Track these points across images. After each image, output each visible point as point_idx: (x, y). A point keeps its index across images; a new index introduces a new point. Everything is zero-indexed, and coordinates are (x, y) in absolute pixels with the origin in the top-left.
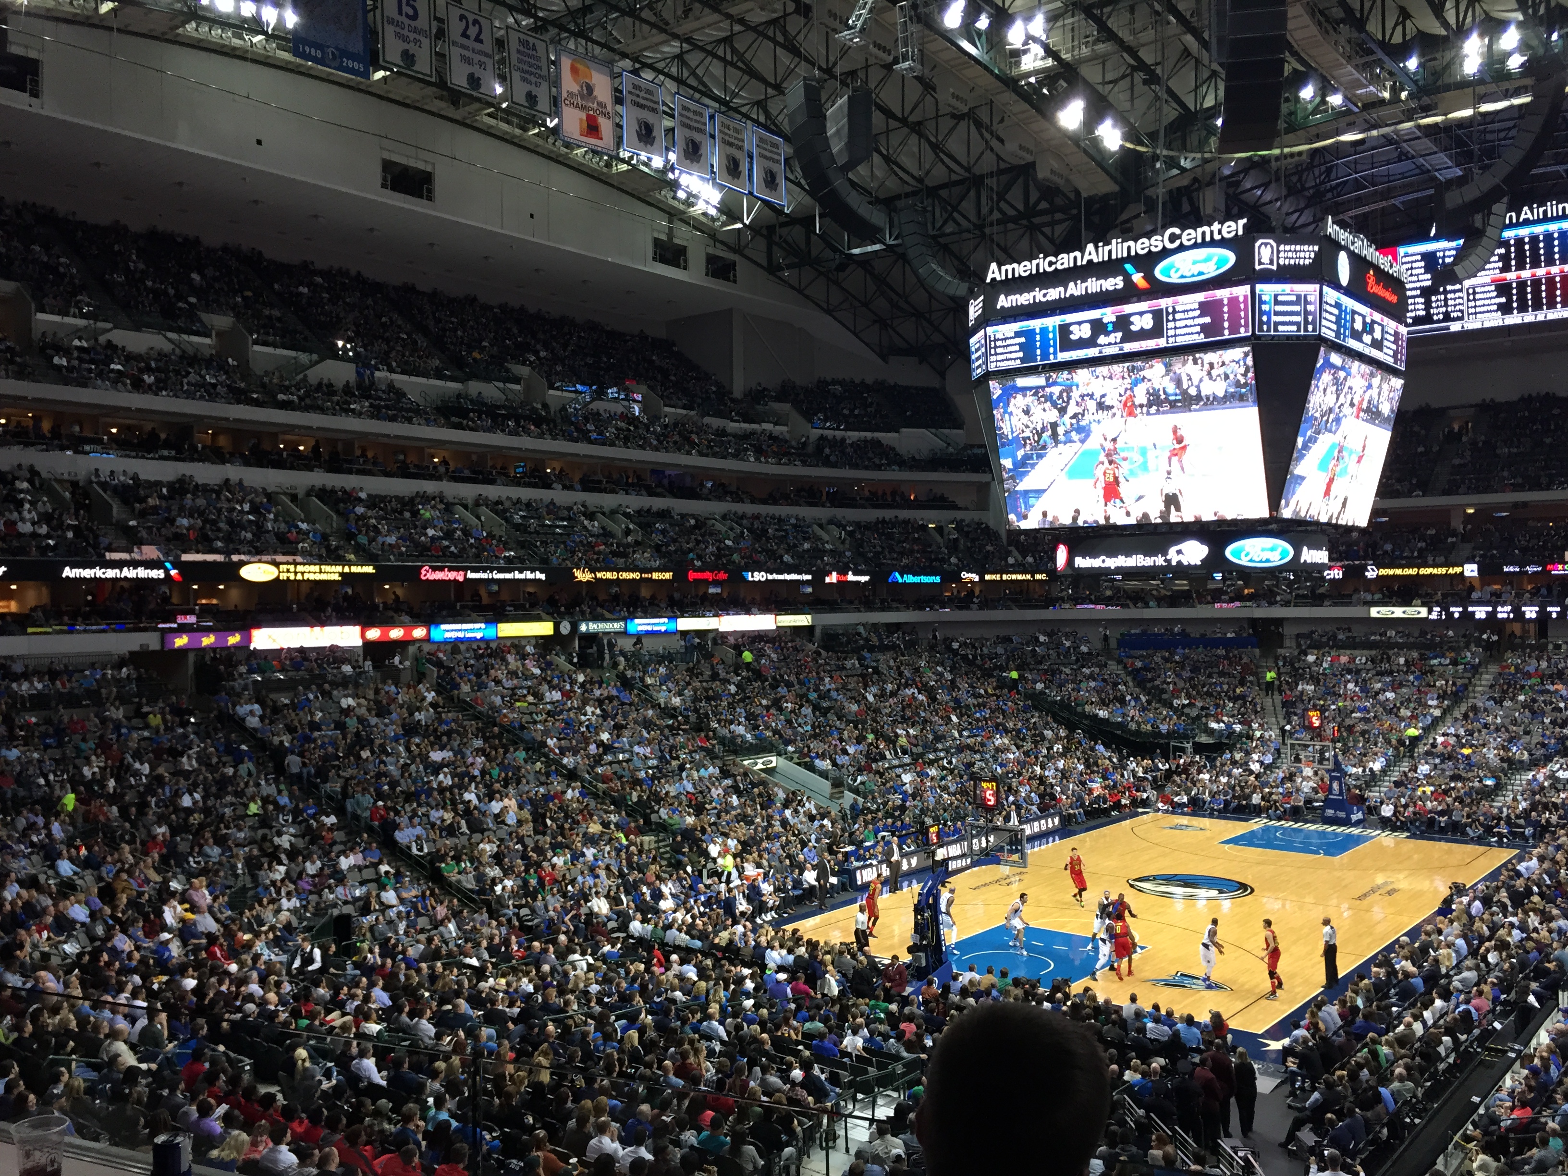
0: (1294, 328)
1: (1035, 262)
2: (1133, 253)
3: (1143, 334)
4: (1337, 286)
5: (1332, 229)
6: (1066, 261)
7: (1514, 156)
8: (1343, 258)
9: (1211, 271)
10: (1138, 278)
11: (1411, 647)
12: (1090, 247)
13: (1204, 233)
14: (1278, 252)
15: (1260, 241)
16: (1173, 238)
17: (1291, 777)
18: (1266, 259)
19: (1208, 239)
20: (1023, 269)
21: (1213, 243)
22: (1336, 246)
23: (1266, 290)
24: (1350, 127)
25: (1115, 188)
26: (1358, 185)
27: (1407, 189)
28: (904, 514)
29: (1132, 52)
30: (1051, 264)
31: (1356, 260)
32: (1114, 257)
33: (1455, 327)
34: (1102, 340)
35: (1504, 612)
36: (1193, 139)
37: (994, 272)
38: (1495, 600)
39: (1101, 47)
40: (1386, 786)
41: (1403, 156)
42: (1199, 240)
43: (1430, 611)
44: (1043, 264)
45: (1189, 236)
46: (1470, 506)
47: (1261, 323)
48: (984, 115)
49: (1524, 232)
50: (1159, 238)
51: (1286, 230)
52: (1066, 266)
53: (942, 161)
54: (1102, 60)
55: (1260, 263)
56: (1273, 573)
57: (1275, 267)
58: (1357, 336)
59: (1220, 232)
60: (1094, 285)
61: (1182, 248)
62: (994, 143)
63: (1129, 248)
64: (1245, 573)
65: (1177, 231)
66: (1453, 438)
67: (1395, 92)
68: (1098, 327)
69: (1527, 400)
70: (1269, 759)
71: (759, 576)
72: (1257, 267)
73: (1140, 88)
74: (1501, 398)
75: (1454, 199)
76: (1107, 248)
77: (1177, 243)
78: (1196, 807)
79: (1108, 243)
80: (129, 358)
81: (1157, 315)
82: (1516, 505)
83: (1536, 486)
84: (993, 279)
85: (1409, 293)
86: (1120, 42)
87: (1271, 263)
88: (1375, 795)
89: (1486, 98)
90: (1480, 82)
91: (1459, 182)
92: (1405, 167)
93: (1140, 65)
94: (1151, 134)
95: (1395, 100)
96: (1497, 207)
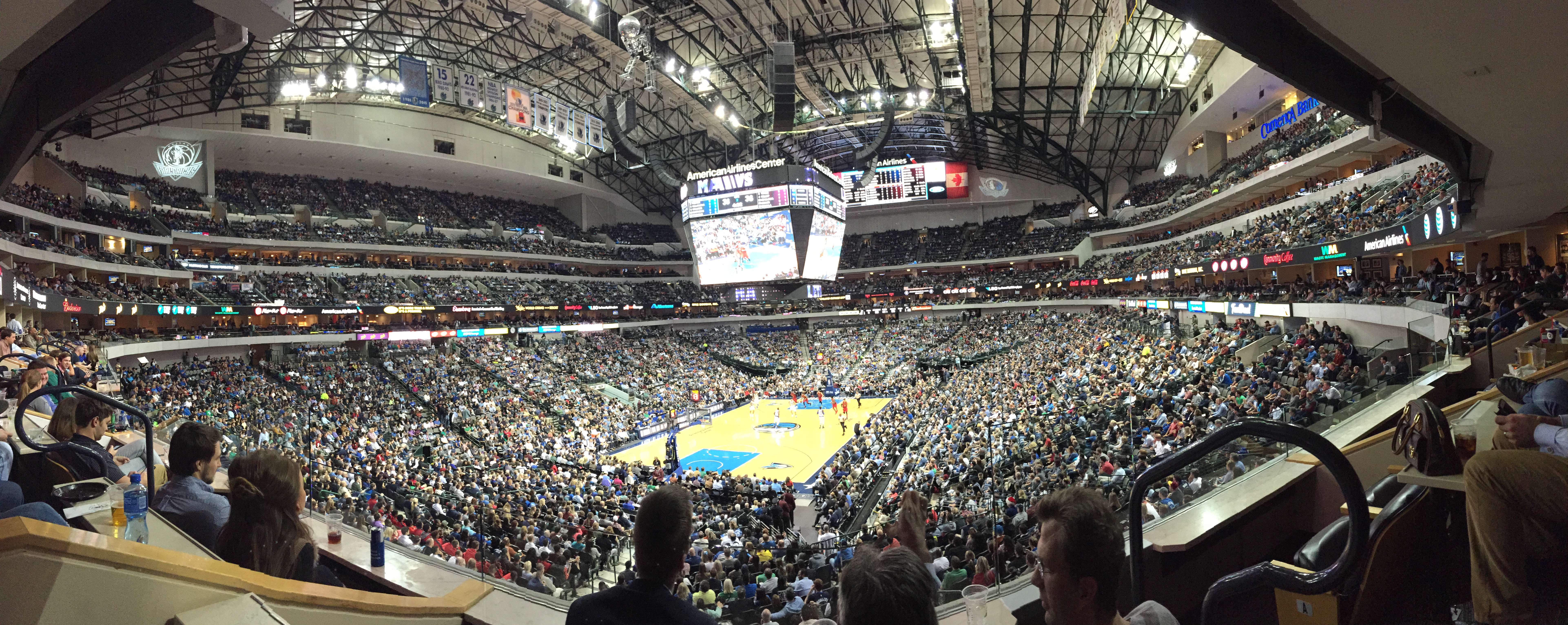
0: (804, 203)
1: (707, 172)
2: (745, 170)
3: (750, 204)
4: (819, 186)
5: (816, 165)
6: (719, 172)
7: (878, 141)
11: (853, 326)
12: (729, 167)
13: (770, 163)
16: (759, 165)
17: (813, 381)
19: (772, 166)
20: (701, 175)
22: (818, 171)
24: (822, 124)
25: (737, 142)
26: (826, 148)
27: (844, 150)
28: (657, 279)
29: (741, 87)
30: (714, 173)
31: (826, 177)
32: (738, 171)
33: (863, 204)
34: (734, 205)
35: (885, 311)
36: (765, 125)
37: (691, 176)
38: (882, 306)
39: (730, 84)
40: (847, 379)
41: (841, 137)
42: (768, 166)
44: (711, 173)
45: (765, 164)
46: (871, 271)
47: (792, 201)
48: (684, 109)
50: (754, 164)
54: (731, 89)
58: (827, 206)
59: (775, 163)
61: (762, 169)
63: (743, 168)
65: (760, 162)
66: (864, 246)
67: (837, 112)
68: (733, 200)
69: (888, 232)
70: (805, 374)
71: (595, 308)
73: (744, 102)
74: (880, 231)
75: (859, 156)
76: (735, 168)
77: (760, 167)
78: (778, 395)
79: (736, 165)
80: (343, 230)
81: (755, 195)
82: (887, 271)
83: (893, 264)
84: (691, 179)
85: (845, 191)
86: (737, 82)
88: (843, 383)
89: (869, 117)
90: (867, 111)
91: (861, 149)
92: (842, 141)
93: (744, 93)
94: (750, 122)
95: (837, 115)
96: (875, 160)
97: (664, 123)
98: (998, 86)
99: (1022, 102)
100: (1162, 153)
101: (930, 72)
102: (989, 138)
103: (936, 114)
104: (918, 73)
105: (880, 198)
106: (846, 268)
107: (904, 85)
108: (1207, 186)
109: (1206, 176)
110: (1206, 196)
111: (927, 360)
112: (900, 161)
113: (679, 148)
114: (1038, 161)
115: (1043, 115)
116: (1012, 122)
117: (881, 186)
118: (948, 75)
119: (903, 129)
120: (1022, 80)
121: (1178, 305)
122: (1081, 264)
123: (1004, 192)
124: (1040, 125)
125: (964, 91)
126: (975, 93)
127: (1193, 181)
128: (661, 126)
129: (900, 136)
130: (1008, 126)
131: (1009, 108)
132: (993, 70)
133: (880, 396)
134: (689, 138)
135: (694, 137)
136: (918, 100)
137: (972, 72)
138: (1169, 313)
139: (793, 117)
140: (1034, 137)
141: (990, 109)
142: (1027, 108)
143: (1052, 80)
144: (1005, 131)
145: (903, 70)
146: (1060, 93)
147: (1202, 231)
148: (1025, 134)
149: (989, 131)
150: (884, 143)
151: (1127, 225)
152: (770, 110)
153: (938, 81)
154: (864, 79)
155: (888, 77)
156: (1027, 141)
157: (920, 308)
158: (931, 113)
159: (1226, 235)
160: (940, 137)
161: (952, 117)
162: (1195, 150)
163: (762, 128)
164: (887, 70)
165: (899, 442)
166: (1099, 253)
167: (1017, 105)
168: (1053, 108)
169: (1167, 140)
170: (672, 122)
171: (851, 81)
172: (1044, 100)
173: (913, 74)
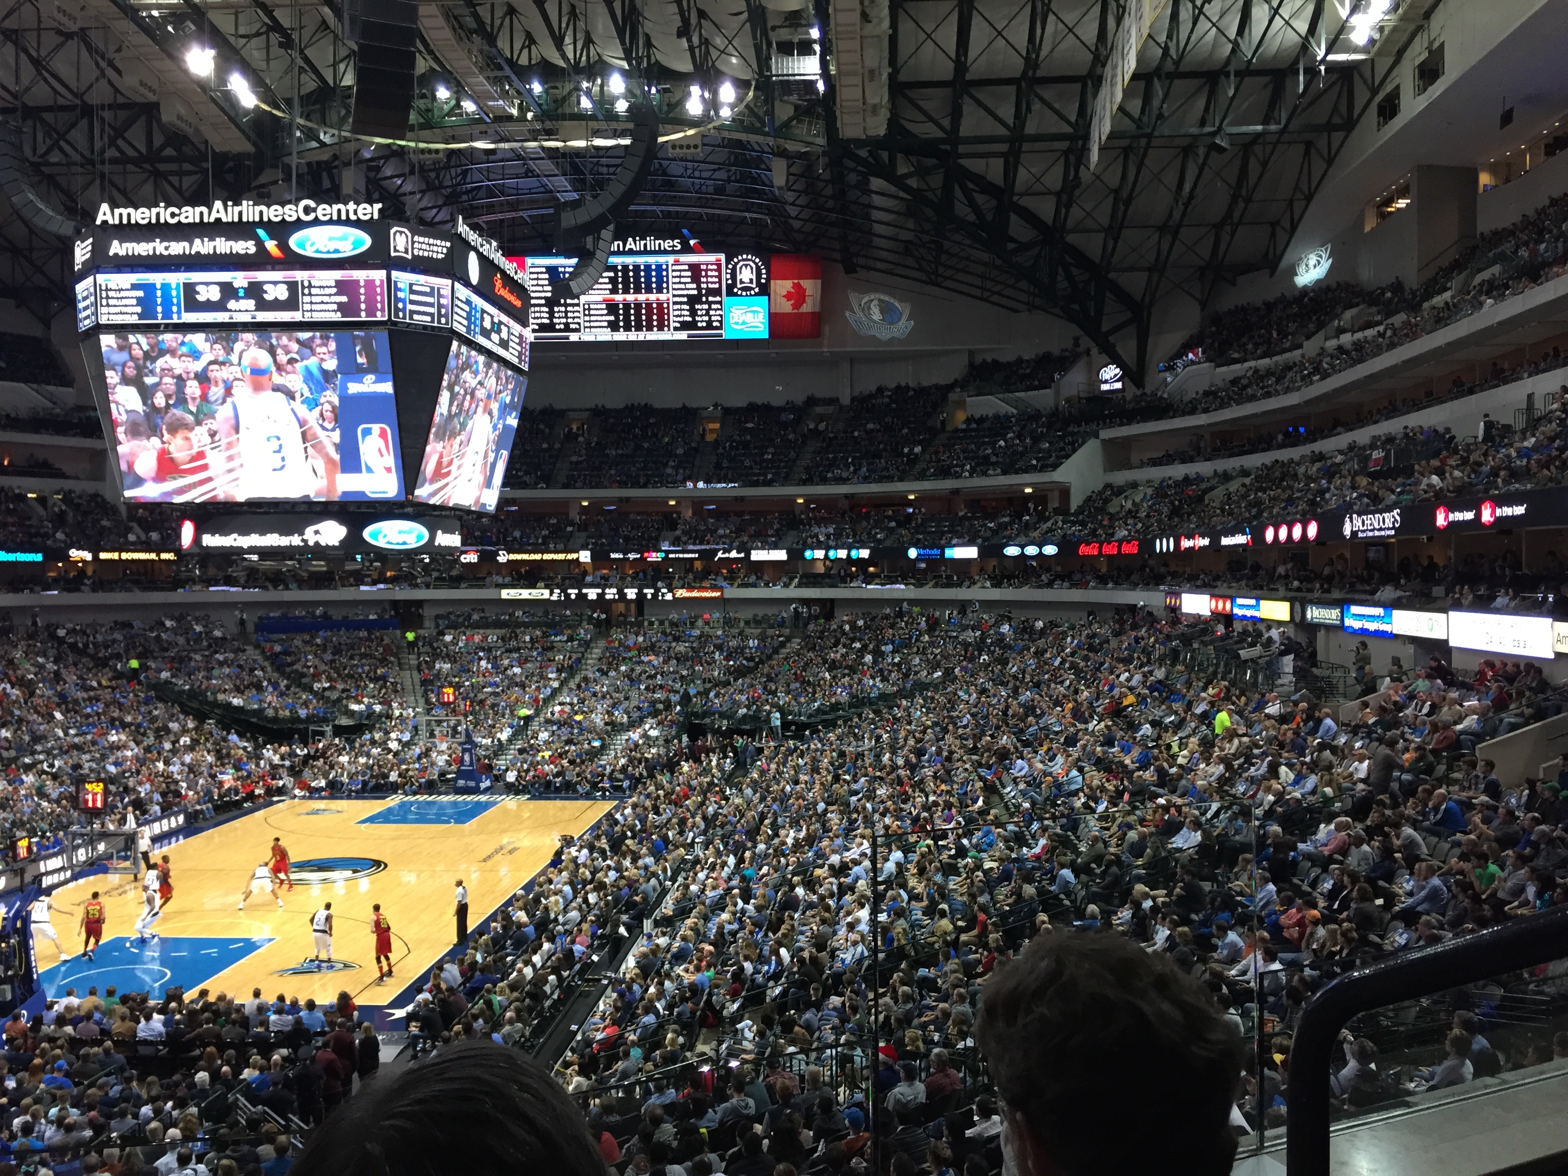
0: (428, 319)
1: (154, 211)
2: (265, 219)
3: (276, 305)
4: (467, 284)
5: (463, 228)
6: (190, 214)
7: (616, 189)
8: (473, 258)
9: (347, 250)
10: (271, 245)
11: (535, 625)
12: (218, 204)
13: (339, 211)
14: (413, 242)
15: (395, 229)
16: (307, 210)
17: (426, 753)
18: (401, 248)
19: (344, 217)
20: (141, 216)
21: (348, 222)
22: (468, 246)
23: (402, 278)
24: (483, 135)
25: (249, 148)
26: (490, 193)
27: (533, 204)
29: (269, 13)
30: (173, 215)
31: (485, 262)
32: (245, 219)
33: (574, 337)
34: (232, 304)
35: (611, 593)
36: (333, 116)
37: (105, 214)
38: (604, 583)
40: (512, 754)
41: (529, 173)
42: (335, 217)
43: (551, 593)
44: (165, 214)
45: (324, 211)
46: (585, 499)
47: (397, 310)
48: (96, 38)
49: (629, 260)
50: (293, 207)
51: (422, 222)
52: (190, 220)
53: (45, 80)
54: (235, 10)
55: (396, 251)
56: (410, 555)
57: (409, 257)
58: (486, 334)
59: (355, 212)
60: (223, 246)
61: (316, 222)
62: (110, 72)
63: (261, 213)
64: (382, 555)
65: (312, 204)
66: (571, 437)
67: (522, 110)
68: (228, 291)
69: (630, 409)
70: (406, 737)
72: (393, 254)
73: (276, 51)
74: (609, 406)
75: (568, 220)
76: (237, 209)
77: (312, 216)
78: (335, 790)
79: (237, 203)
81: (292, 286)
82: (621, 500)
83: (636, 485)
84: (105, 222)
85: (533, 302)
87: (406, 252)
88: (501, 763)
89: (597, 133)
90: (593, 117)
91: (575, 205)
92: (531, 182)
93: (276, 27)
94: (289, 102)
95: (522, 118)
96: (607, 234)
97: (36, 62)
98: (903, 77)
99: (956, 114)
100: (1293, 229)
101: (745, 41)
102: (877, 200)
103: (753, 138)
104: (719, 41)
105: (613, 326)
106: (524, 486)
107: (684, 65)
108: (1414, 307)
109: (1412, 281)
110: (1411, 333)
111: (705, 714)
112: (667, 244)
113: (78, 135)
114: (985, 257)
115: (1004, 147)
116: (931, 162)
117: (619, 298)
118: (787, 49)
119: (675, 169)
120: (960, 66)
121: (1314, 614)
122: (1075, 503)
123: (903, 326)
124: (994, 170)
125: (821, 86)
126: (848, 94)
127: (1372, 298)
128: (28, 71)
129: (670, 185)
130: (922, 172)
131: (927, 130)
132: (893, 41)
133: (588, 796)
134: (107, 115)
135: (123, 114)
136: (713, 104)
137: (843, 45)
138: (1291, 631)
139: (407, 107)
140: (980, 198)
141: (882, 131)
142: (966, 129)
143: (1031, 61)
144: (913, 183)
145: (684, 32)
146: (1047, 93)
147: (1393, 426)
148: (958, 192)
149: (876, 183)
150: (629, 196)
151: (1192, 409)
152: (348, 80)
153: (763, 63)
154: (589, 41)
155: (649, 44)
156: (962, 210)
157: (695, 594)
158: (743, 137)
159: (1461, 435)
160: (760, 194)
161: (792, 147)
162: (1383, 216)
163: (324, 122)
164: (648, 27)
165: (630, 906)
166: (1121, 477)
167: (946, 123)
168: (1031, 128)
169: (1309, 198)
170: (62, 65)
171: (559, 42)
172: (1007, 112)
173: (706, 42)
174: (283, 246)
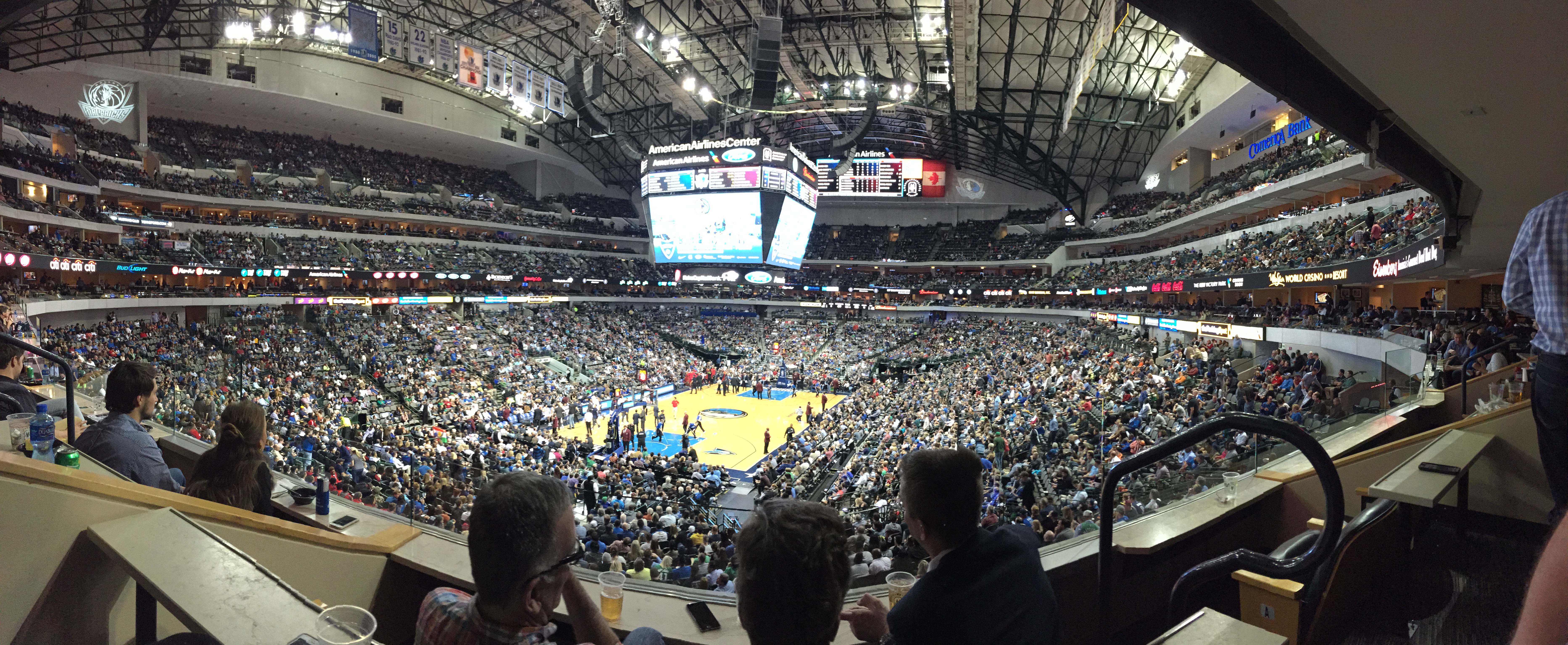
0: (776, 187)
1: (670, 147)
2: (713, 147)
4: (792, 172)
5: (792, 148)
6: (684, 147)
7: (858, 130)
8: (795, 161)
9: (745, 159)
10: (715, 158)
11: (815, 319)
12: (695, 143)
13: (743, 142)
14: (772, 154)
15: (765, 149)
16: (730, 143)
18: (767, 157)
19: (745, 145)
20: (665, 149)
21: (746, 147)
22: (793, 155)
23: (767, 170)
24: (802, 107)
25: (707, 118)
26: (803, 132)
27: (822, 136)
28: (612, 254)
29: (718, 59)
30: (677, 148)
32: (705, 148)
33: (838, 195)
35: (848, 306)
36: (742, 102)
37: (653, 150)
38: (845, 301)
39: (703, 55)
41: (820, 123)
42: (741, 145)
43: (822, 305)
44: (674, 148)
45: (737, 143)
48: (650, 80)
49: (862, 161)
50: (724, 142)
51: (776, 145)
52: (684, 149)
54: (705, 61)
55: (765, 158)
56: (764, 286)
57: (770, 161)
59: (749, 143)
60: (696, 159)
61: (733, 147)
63: (712, 145)
64: (752, 286)
65: (732, 140)
66: (833, 237)
67: (818, 95)
69: (859, 226)
72: (764, 160)
73: (720, 76)
75: (837, 144)
76: (702, 144)
77: (732, 145)
79: (703, 142)
81: (725, 175)
83: (861, 259)
84: (652, 153)
86: (713, 54)
87: (769, 159)
89: (851, 105)
90: (850, 98)
91: (840, 137)
92: (821, 127)
93: (721, 66)
94: (725, 97)
95: (819, 100)
96: (853, 150)
97: (631, 93)
98: (982, 86)
99: (1004, 103)
100: (1145, 166)
101: (916, 66)
102: (970, 138)
103: (918, 109)
104: (905, 65)
105: (854, 190)
106: (812, 258)
107: (889, 75)
108: (1188, 202)
109: (1187, 192)
110: (1186, 213)
111: (886, 361)
112: (879, 154)
113: (643, 120)
114: (1016, 166)
115: (1025, 119)
116: (993, 123)
117: (857, 177)
118: (934, 70)
119: (884, 121)
120: (1006, 82)
121: (1148, 322)
122: (1054, 273)
123: (981, 194)
124: (1021, 129)
125: (948, 87)
126: (960, 91)
127: (1173, 197)
128: (628, 96)
129: (881, 128)
130: (989, 127)
131: (992, 109)
132: (978, 69)
134: (653, 110)
135: (658, 109)
136: (901, 93)
137: (958, 69)
138: (1139, 329)
139: (773, 96)
140: (1014, 141)
141: (973, 108)
142: (1008, 110)
143: (1038, 84)
144: (986, 132)
145: (890, 60)
146: (1045, 98)
147: (1181, 248)
148: (1004, 137)
149: (970, 131)
150: (864, 133)
151: (1104, 236)
152: (749, 86)
153: (924, 76)
154: (850, 65)
155: (875, 66)
156: (1006, 145)
157: (884, 308)
158: (914, 108)
159: (1205, 253)
160: (920, 133)
161: (935, 113)
162: (1179, 165)
163: (738, 104)
164: (874, 58)
166: (1074, 263)
167: (999, 106)
168: (1038, 112)
169: (1151, 154)
170: (639, 92)
171: (836, 65)
172: (1027, 104)
173: (899, 65)
174: (720, 158)
